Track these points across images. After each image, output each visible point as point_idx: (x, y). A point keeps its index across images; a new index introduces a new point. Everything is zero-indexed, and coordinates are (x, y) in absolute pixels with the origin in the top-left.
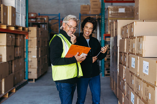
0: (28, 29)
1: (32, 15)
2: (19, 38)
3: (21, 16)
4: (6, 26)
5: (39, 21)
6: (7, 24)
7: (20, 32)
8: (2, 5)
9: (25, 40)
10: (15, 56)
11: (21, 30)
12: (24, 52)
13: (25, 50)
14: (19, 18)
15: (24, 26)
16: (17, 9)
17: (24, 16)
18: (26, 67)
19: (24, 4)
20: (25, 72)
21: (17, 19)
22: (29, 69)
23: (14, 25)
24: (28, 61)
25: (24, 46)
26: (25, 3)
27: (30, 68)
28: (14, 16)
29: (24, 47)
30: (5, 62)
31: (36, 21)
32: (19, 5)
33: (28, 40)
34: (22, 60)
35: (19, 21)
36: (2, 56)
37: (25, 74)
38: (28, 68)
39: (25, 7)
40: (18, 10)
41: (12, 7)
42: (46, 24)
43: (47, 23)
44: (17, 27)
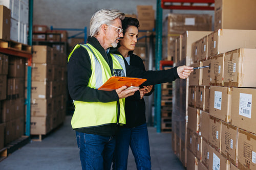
0: (32, 49)
1: (40, 29)
2: (15, 63)
3: (21, 25)
5: (51, 39)
7: (18, 52)
9: (27, 68)
10: (9, 94)
11: (20, 49)
12: (25, 88)
13: (26, 85)
14: (16, 29)
15: (25, 43)
16: (12, 11)
17: (25, 26)
18: (26, 115)
19: (26, 6)
20: (25, 123)
21: (12, 29)
22: (32, 118)
23: (8, 39)
24: (31, 104)
25: (24, 77)
26: (27, 4)
27: (34, 116)
28: (7, 22)
29: (24, 80)
31: (46, 39)
32: (16, 5)
33: (32, 68)
34: (19, 101)
35: (17, 34)
37: (25, 127)
38: (31, 116)
40: (15, 15)
41: (5, 8)
42: (63, 44)
43: (65, 42)
44: (13, 44)
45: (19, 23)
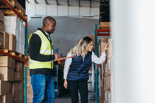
0: (27, 57)
2: (18, 64)
3: (21, 45)
4: (7, 50)
6: (9, 49)
7: (20, 58)
8: (4, 32)
9: (25, 68)
10: (15, 80)
12: (23, 78)
14: (19, 46)
15: (23, 54)
16: (17, 37)
17: (23, 45)
18: (24, 92)
19: (24, 35)
20: (24, 97)
21: (17, 46)
23: (15, 51)
24: (27, 87)
25: (23, 73)
26: (24, 34)
28: (14, 42)
29: (23, 75)
30: (7, 81)
32: (19, 34)
33: (27, 68)
34: (21, 84)
35: (19, 49)
36: (4, 75)
37: (24, 99)
38: (27, 93)
39: (24, 38)
40: (18, 39)
41: (13, 35)
44: (17, 54)
45: (20, 44)
